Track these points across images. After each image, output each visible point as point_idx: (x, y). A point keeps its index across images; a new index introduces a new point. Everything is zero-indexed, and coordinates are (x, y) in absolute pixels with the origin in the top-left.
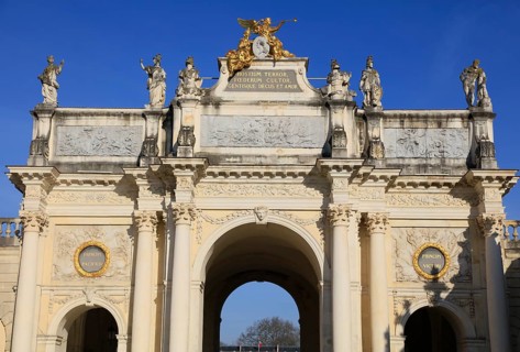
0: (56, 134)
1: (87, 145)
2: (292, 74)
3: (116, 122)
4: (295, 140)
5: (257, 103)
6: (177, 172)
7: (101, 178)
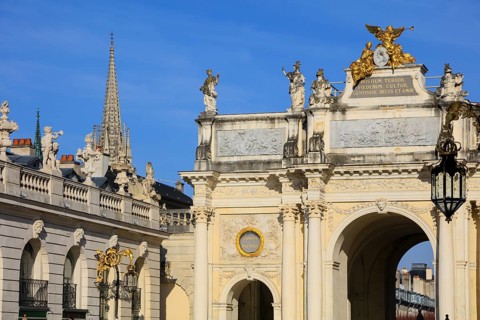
0: (216, 138)
1: (242, 146)
2: (409, 79)
3: (264, 125)
4: (411, 139)
5: (378, 108)
6: (308, 175)
7: (252, 176)
